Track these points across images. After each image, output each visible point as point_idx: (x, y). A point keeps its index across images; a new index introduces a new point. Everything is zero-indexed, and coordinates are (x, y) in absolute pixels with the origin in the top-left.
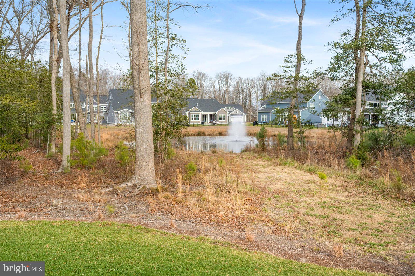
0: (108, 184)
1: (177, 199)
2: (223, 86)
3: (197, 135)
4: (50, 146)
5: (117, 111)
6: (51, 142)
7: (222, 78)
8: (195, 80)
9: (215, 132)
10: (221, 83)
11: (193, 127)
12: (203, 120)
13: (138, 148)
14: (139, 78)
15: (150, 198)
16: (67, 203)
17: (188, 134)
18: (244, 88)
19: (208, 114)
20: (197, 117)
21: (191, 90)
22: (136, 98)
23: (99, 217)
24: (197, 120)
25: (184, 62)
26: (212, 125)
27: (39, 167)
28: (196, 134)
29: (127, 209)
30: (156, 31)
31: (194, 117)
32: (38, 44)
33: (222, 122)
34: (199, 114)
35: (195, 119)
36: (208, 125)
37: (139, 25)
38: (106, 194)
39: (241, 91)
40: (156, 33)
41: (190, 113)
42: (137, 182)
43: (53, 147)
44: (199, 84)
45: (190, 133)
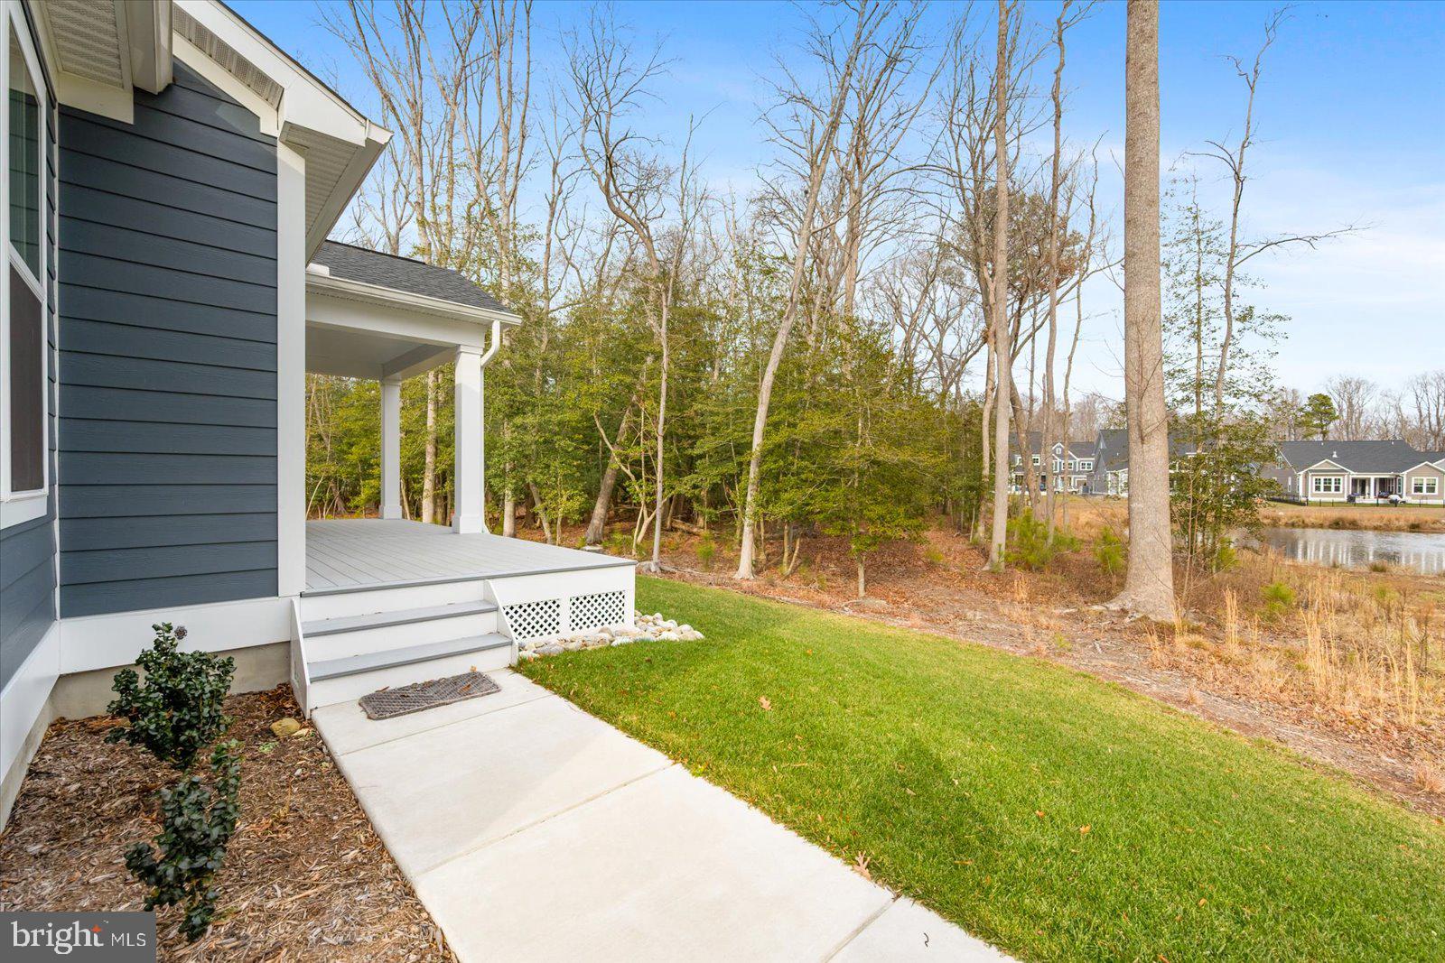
0: (1070, 602)
1: (1225, 654)
4: (976, 528)
5: (1114, 472)
6: (977, 521)
7: (1429, 388)
8: (1330, 396)
9: (1396, 522)
10: (1426, 398)
11: (1317, 507)
12: (1354, 491)
13: (1133, 540)
14: (1139, 407)
15: (1154, 640)
16: (989, 621)
17: (1301, 523)
19: (1373, 476)
20: (1333, 485)
21: (1316, 422)
22: (1132, 445)
23: (1038, 652)
24: (1333, 492)
25: (1272, 364)
26: (1385, 505)
27: (955, 559)
28: (1327, 524)
29: (1100, 650)
30: (1199, 308)
31: (1322, 485)
32: (968, 366)
33: (1424, 498)
34: (1341, 478)
35: (1327, 488)
36: (1372, 505)
37: (1141, 308)
38: (1061, 617)
40: (1199, 313)
41: (1311, 474)
42: (1129, 605)
43: (981, 529)
44: (1345, 406)
45: (1307, 521)
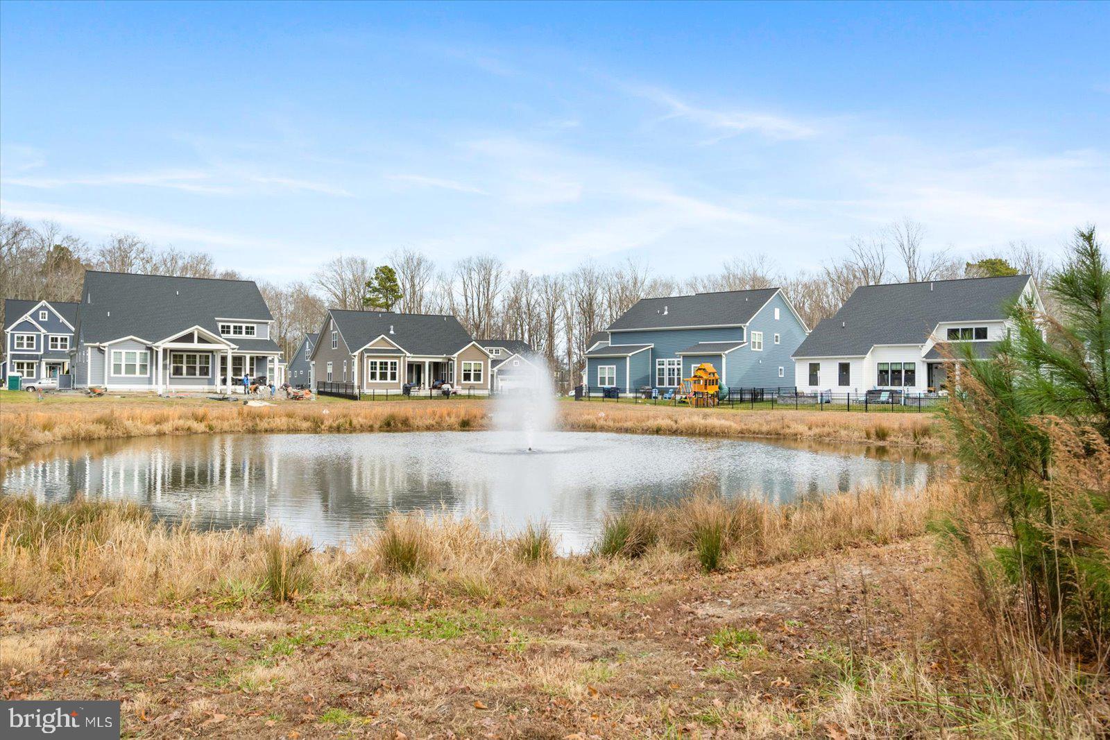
2: (475, 295)
3: (381, 429)
5: (97, 344)
7: (473, 273)
8: (395, 270)
9: (447, 418)
10: (470, 286)
11: (370, 402)
12: (410, 380)
17: (347, 426)
18: (533, 302)
19: (427, 360)
20: (389, 372)
21: (382, 301)
24: (389, 380)
26: (438, 398)
28: (376, 426)
31: (378, 371)
33: (471, 387)
34: (397, 361)
35: (383, 376)
36: (425, 397)
39: (524, 309)
41: (366, 355)
45: (355, 422)
